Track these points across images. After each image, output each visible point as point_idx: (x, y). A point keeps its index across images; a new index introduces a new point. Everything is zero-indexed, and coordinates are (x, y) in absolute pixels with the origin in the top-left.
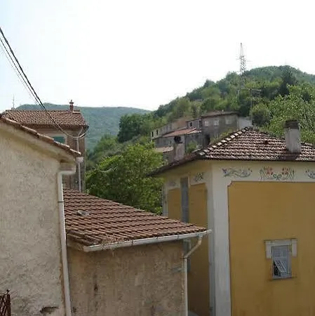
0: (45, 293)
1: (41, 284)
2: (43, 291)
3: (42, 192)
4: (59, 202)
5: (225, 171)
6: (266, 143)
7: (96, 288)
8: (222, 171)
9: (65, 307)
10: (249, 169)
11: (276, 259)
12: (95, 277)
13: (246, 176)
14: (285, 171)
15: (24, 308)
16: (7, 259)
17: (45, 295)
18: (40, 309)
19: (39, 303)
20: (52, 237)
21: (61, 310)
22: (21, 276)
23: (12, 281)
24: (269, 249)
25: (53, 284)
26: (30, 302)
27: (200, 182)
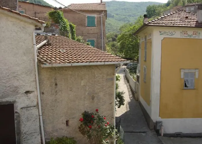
0: (27, 85)
1: (25, 80)
2: (26, 83)
3: (25, 40)
4: (34, 45)
5: (160, 32)
6: (187, 18)
7: (56, 85)
8: (159, 32)
9: (37, 92)
10: (174, 31)
11: (186, 79)
12: (55, 79)
13: (172, 35)
14: (195, 33)
15: (16, 90)
16: (8, 69)
17: (27, 86)
18: (25, 92)
19: (24, 89)
20: (30, 60)
21: (36, 93)
22: (14, 77)
23: (9, 78)
24: (182, 73)
25: (31, 81)
26: (19, 88)
27: (150, 38)
